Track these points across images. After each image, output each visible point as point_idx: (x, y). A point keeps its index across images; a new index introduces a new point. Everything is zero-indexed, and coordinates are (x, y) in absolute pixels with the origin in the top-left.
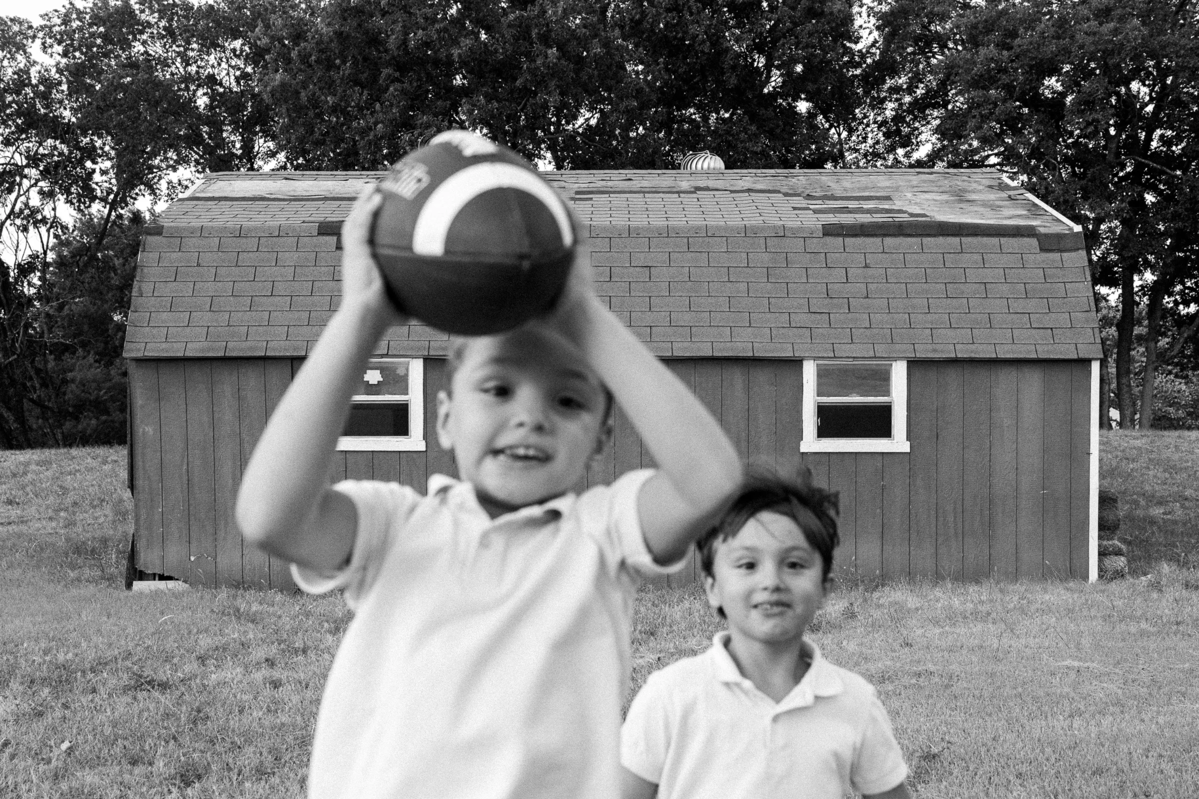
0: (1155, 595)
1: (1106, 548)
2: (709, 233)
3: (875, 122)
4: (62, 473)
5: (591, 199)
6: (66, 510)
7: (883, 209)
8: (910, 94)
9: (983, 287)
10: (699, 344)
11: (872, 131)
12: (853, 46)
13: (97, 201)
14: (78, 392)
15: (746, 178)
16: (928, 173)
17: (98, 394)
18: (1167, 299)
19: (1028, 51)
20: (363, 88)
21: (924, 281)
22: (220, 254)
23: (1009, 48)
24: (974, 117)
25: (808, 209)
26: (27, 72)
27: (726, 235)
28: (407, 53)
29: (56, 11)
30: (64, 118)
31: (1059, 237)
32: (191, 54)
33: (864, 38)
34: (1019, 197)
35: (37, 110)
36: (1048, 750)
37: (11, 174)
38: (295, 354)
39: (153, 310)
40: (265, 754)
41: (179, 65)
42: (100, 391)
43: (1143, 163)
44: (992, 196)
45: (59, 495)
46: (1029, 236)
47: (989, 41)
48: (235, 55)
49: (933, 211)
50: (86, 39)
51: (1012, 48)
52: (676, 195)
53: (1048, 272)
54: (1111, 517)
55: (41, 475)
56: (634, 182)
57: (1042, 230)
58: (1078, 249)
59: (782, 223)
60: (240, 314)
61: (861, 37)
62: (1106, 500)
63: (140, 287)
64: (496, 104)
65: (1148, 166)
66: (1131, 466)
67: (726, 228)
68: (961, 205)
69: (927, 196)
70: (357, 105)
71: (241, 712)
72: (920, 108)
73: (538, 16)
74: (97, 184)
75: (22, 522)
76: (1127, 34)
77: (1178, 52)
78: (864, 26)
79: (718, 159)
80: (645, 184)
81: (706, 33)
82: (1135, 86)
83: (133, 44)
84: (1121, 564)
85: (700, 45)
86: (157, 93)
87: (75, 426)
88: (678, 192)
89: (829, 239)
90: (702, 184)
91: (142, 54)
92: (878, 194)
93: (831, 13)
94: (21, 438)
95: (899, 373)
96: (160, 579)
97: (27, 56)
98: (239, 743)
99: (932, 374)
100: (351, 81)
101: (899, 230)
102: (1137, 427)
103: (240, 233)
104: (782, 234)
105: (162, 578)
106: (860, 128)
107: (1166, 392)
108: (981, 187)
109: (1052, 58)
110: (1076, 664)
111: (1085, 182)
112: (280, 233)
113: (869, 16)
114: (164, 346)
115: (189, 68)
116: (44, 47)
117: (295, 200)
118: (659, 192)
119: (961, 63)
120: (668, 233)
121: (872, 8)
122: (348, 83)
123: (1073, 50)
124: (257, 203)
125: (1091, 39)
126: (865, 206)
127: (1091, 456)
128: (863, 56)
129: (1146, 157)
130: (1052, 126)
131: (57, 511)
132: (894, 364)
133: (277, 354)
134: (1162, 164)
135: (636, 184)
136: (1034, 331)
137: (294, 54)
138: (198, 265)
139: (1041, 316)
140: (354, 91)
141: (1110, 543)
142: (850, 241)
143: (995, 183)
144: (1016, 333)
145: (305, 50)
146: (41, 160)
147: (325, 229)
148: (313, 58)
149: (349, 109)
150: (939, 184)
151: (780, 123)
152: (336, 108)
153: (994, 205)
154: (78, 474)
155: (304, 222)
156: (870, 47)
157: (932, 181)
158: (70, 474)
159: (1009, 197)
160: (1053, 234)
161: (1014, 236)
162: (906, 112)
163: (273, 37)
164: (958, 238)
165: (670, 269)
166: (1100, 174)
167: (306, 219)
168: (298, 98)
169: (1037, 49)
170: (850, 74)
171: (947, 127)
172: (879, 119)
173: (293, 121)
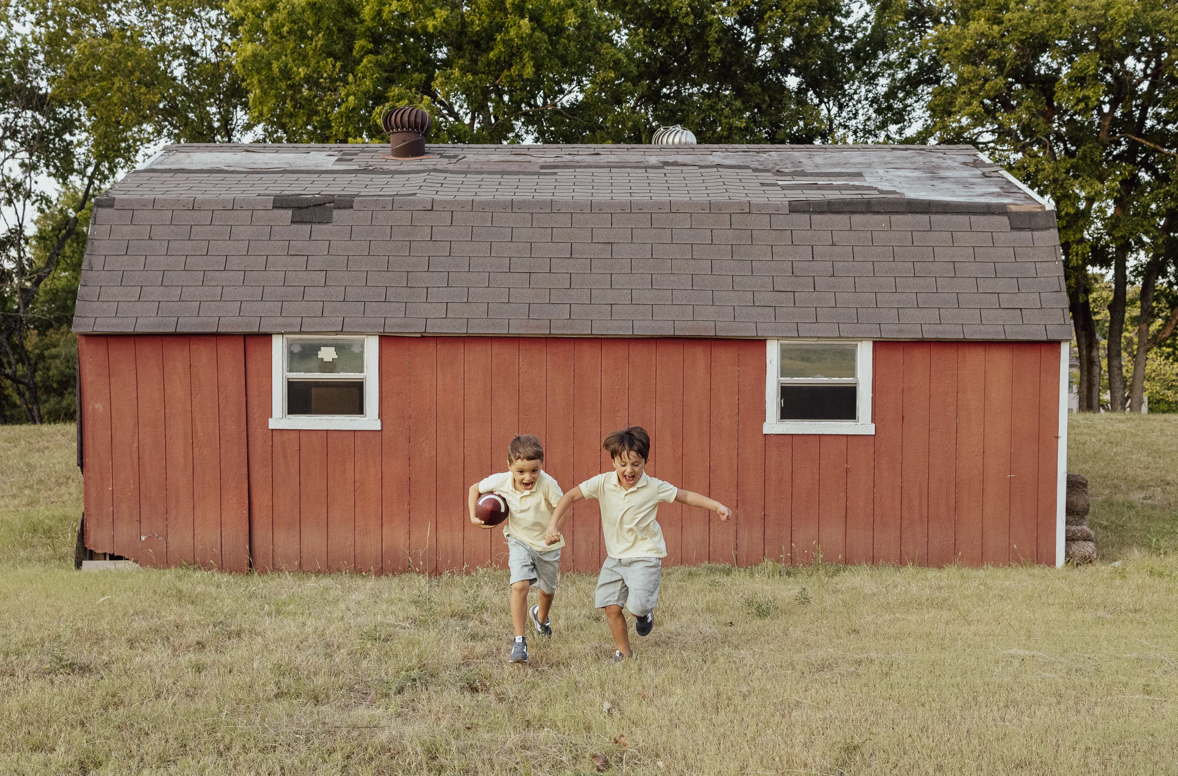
0: (1118, 582)
1: (1074, 533)
2: (672, 208)
3: (866, 99)
4: (30, 450)
5: (556, 173)
6: (31, 487)
7: (853, 185)
8: (902, 69)
9: (951, 265)
10: (660, 322)
11: (863, 108)
12: (844, 20)
13: (75, 174)
14: (63, 368)
15: (719, 154)
16: (903, 150)
18: (1161, 280)
19: (1018, 25)
20: (336, 59)
21: (892, 259)
22: (173, 227)
23: (1000, 23)
24: (964, 93)
25: (776, 185)
27: (690, 211)
28: (381, 22)
30: (41, 89)
31: (1031, 215)
32: (167, 24)
33: (855, 12)
34: (993, 174)
35: (13, 80)
36: (975, 742)
38: (248, 330)
39: (103, 283)
40: (171, 741)
41: (154, 35)
43: (1137, 141)
44: (966, 173)
45: (24, 473)
46: (999, 214)
47: (980, 15)
48: (211, 25)
49: (904, 188)
50: (60, 8)
51: (1002, 22)
52: (644, 170)
53: (1018, 250)
54: (1081, 502)
55: (9, 452)
56: (602, 157)
57: (1014, 208)
58: (1050, 228)
60: (191, 289)
61: (852, 12)
62: (1075, 484)
63: (90, 261)
64: (470, 77)
65: (1141, 144)
66: (1115, 450)
67: (689, 204)
68: (933, 183)
69: (901, 172)
70: (330, 77)
71: (158, 696)
72: (911, 84)
76: (1120, 8)
77: (1171, 27)
79: (690, 133)
80: (613, 158)
82: (1130, 62)
83: (108, 13)
84: (1090, 550)
85: (683, 17)
86: (129, 64)
87: (59, 403)
88: (646, 168)
89: (795, 216)
90: (671, 159)
91: (117, 24)
92: (849, 171)
95: (864, 353)
96: (110, 559)
98: (147, 729)
99: (898, 355)
100: (324, 52)
101: (868, 207)
102: (1128, 409)
103: (194, 206)
104: (749, 209)
105: (113, 557)
106: (851, 104)
107: (1164, 375)
108: (956, 164)
109: (1043, 33)
110: (1021, 652)
111: (1075, 160)
112: (234, 206)
114: (114, 321)
115: (165, 38)
117: (253, 173)
118: (626, 167)
119: (951, 37)
120: (630, 208)
122: (320, 54)
123: (1064, 25)
124: (214, 175)
125: (1083, 13)
126: (834, 183)
127: (1059, 441)
128: (853, 31)
129: (1140, 135)
130: (1042, 103)
131: (22, 488)
132: (859, 344)
133: (229, 330)
134: (1156, 143)
135: (604, 158)
136: (1003, 311)
137: (267, 25)
138: (150, 238)
139: (1010, 296)
140: (327, 62)
141: (1079, 528)
142: (816, 218)
143: (970, 160)
144: (985, 313)
145: (277, 20)
146: (19, 132)
147: (280, 203)
148: (285, 29)
149: (322, 80)
150: (915, 159)
151: (767, 98)
152: (308, 79)
153: (967, 182)
154: (46, 452)
155: (259, 195)
156: (861, 21)
157: (907, 158)
158: (38, 450)
159: (984, 174)
160: (1025, 213)
161: (984, 214)
162: (899, 88)
163: (247, 7)
164: (927, 216)
165: (633, 245)
166: (1091, 152)
167: (262, 192)
168: (270, 69)
169: (1028, 23)
170: (841, 48)
171: (936, 102)
172: (870, 95)
173: (264, 92)
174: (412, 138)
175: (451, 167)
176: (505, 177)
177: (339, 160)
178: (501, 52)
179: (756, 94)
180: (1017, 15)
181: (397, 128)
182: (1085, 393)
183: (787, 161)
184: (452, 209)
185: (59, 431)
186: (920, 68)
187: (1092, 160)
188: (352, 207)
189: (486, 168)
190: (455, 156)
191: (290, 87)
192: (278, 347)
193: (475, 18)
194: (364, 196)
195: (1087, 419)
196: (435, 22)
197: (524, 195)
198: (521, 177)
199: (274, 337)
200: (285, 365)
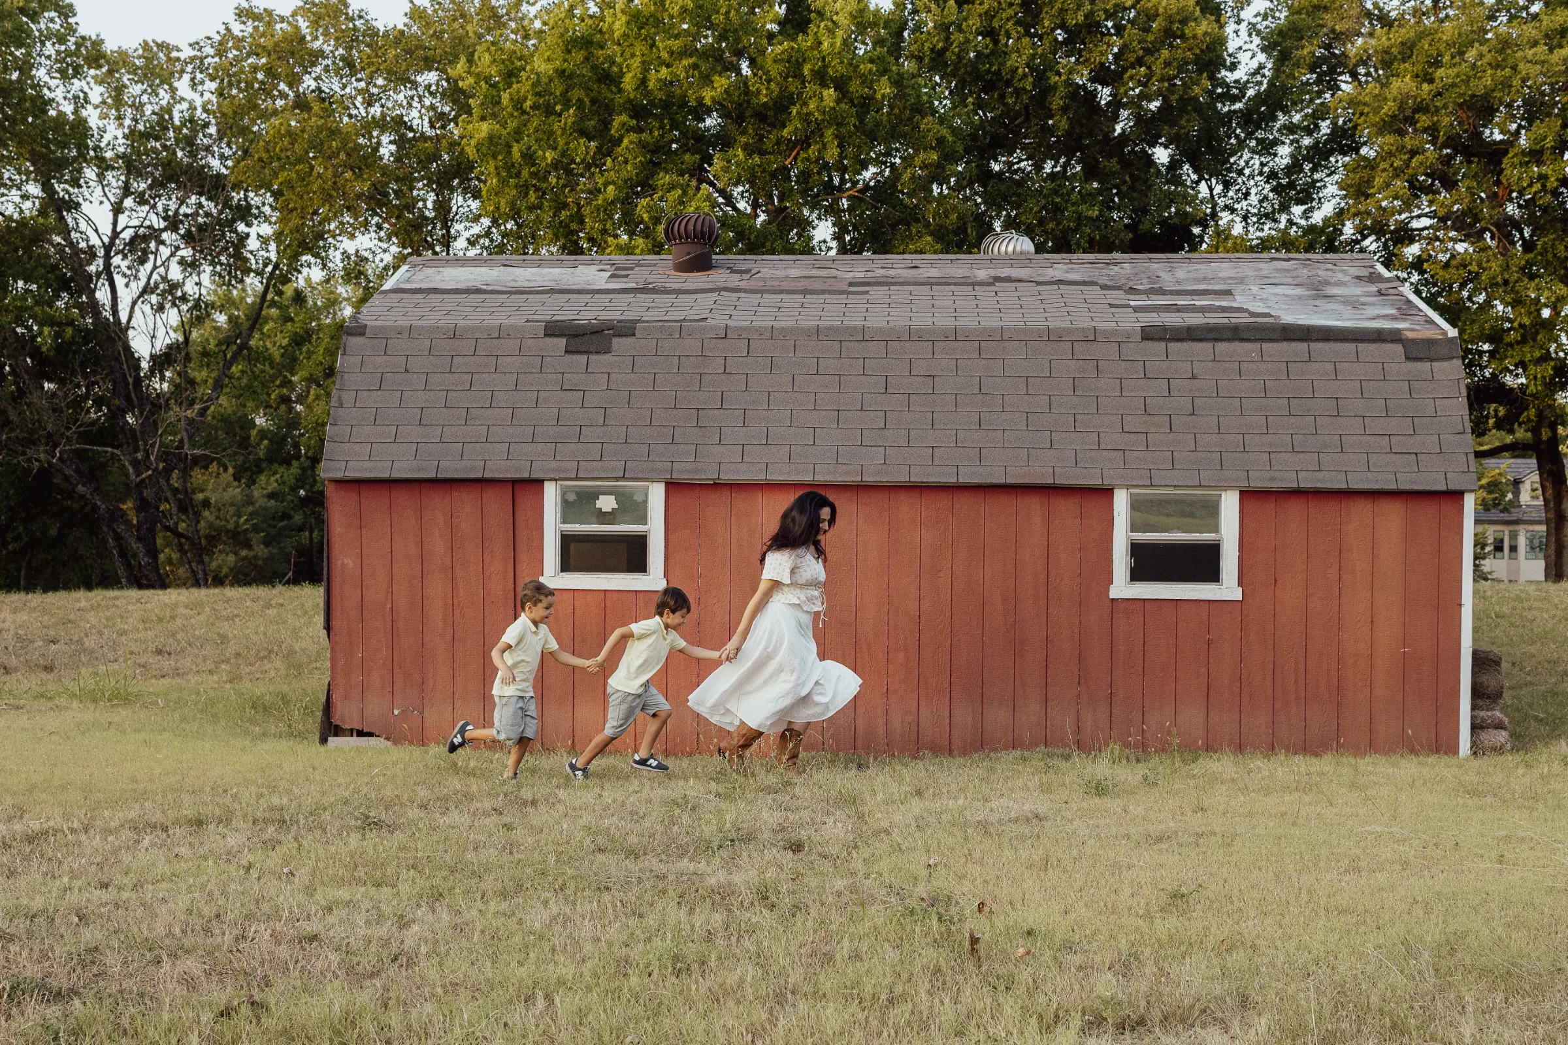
1: (1483, 721)
2: (1002, 336)
3: (1261, 174)
4: (217, 618)
5: (867, 292)
6: (228, 661)
7: (1220, 307)
8: (1310, 134)
9: (1334, 402)
10: (989, 469)
11: (1256, 185)
12: (1228, 74)
13: (252, 274)
14: (213, 519)
15: (1061, 267)
16: (1285, 260)
17: (237, 523)
19: (1453, 85)
20: (590, 139)
21: (1263, 395)
22: (431, 358)
23: (1431, 81)
24: (1384, 170)
25: (1128, 306)
26: (170, 112)
27: (1025, 338)
28: (647, 93)
29: (209, 38)
30: (212, 169)
31: (1430, 343)
32: (374, 90)
33: (1243, 63)
34: (1392, 291)
37: (145, 239)
38: (517, 476)
39: (355, 422)
41: (359, 105)
42: (240, 517)
44: (1357, 290)
45: (217, 644)
46: (1392, 341)
47: (1406, 70)
48: (431, 93)
49: (1280, 309)
50: (246, 73)
52: (970, 288)
53: (1415, 385)
54: (1492, 684)
55: (193, 621)
56: (921, 270)
57: (1410, 335)
58: (1452, 358)
59: (1093, 324)
60: (454, 429)
61: (1240, 63)
63: (340, 397)
64: (757, 160)
67: (1024, 331)
68: (1316, 302)
69: (1278, 290)
70: (583, 161)
73: (812, 48)
74: (251, 252)
75: (178, 674)
78: (1245, 47)
79: (1026, 239)
80: (934, 273)
81: (1028, 65)
83: (302, 78)
84: (1502, 740)
85: (1020, 80)
86: (334, 143)
88: (973, 284)
89: (1149, 344)
90: (1004, 273)
91: (313, 91)
92: (1217, 287)
93: (1195, 37)
94: (153, 577)
95: (1230, 505)
96: (358, 736)
97: (173, 90)
99: (1270, 507)
100: (575, 131)
101: (1235, 333)
103: (455, 334)
104: (1093, 337)
105: (361, 734)
106: (1240, 181)
108: (1347, 278)
109: (1487, 92)
112: (500, 333)
113: (1250, 35)
114: (368, 464)
115: (372, 110)
116: (194, 85)
117: (516, 293)
118: (949, 284)
120: (955, 335)
121: (1254, 25)
122: (571, 134)
123: (1514, 83)
124: (472, 296)
126: (1197, 303)
127: (1463, 609)
128: (1243, 88)
131: (217, 663)
132: (1223, 494)
133: (496, 476)
135: (923, 273)
136: (1394, 456)
137: (504, 98)
138: (407, 371)
139: (1404, 438)
140: (579, 144)
141: (1489, 713)
142: (1174, 346)
143: (1365, 272)
144: (1373, 458)
145: (518, 92)
146: (182, 222)
147: (553, 330)
148: (528, 103)
149: (573, 166)
150: (1296, 273)
151: (1127, 178)
152: (556, 165)
153: (1358, 301)
154: (237, 620)
155: (528, 321)
156: (1254, 74)
157: (1288, 271)
158: (227, 619)
159: (1379, 291)
160: (1423, 340)
161: (1374, 341)
162: (1305, 159)
163: (478, 75)
164: (1306, 344)
165: (958, 379)
166: (1553, 245)
167: (530, 317)
168: (510, 153)
169: (1467, 82)
170: (1226, 109)
171: (1349, 182)
172: (1266, 169)
173: (503, 182)
174: (698, 250)
175: (743, 284)
176: (808, 296)
177: (612, 276)
178: (797, 129)
179: (1114, 173)
180: (1452, 72)
181: (681, 238)
182: (1553, 557)
183: (1143, 276)
184: (749, 336)
185: (247, 595)
186: (1332, 133)
187: (1555, 255)
188: (634, 335)
189: (785, 285)
190: (747, 271)
191: (534, 175)
192: (551, 494)
193: (762, 87)
194: (648, 322)
195: (1540, 590)
196: (713, 93)
197: (830, 319)
198: (827, 296)
199: (546, 483)
200: (558, 515)
